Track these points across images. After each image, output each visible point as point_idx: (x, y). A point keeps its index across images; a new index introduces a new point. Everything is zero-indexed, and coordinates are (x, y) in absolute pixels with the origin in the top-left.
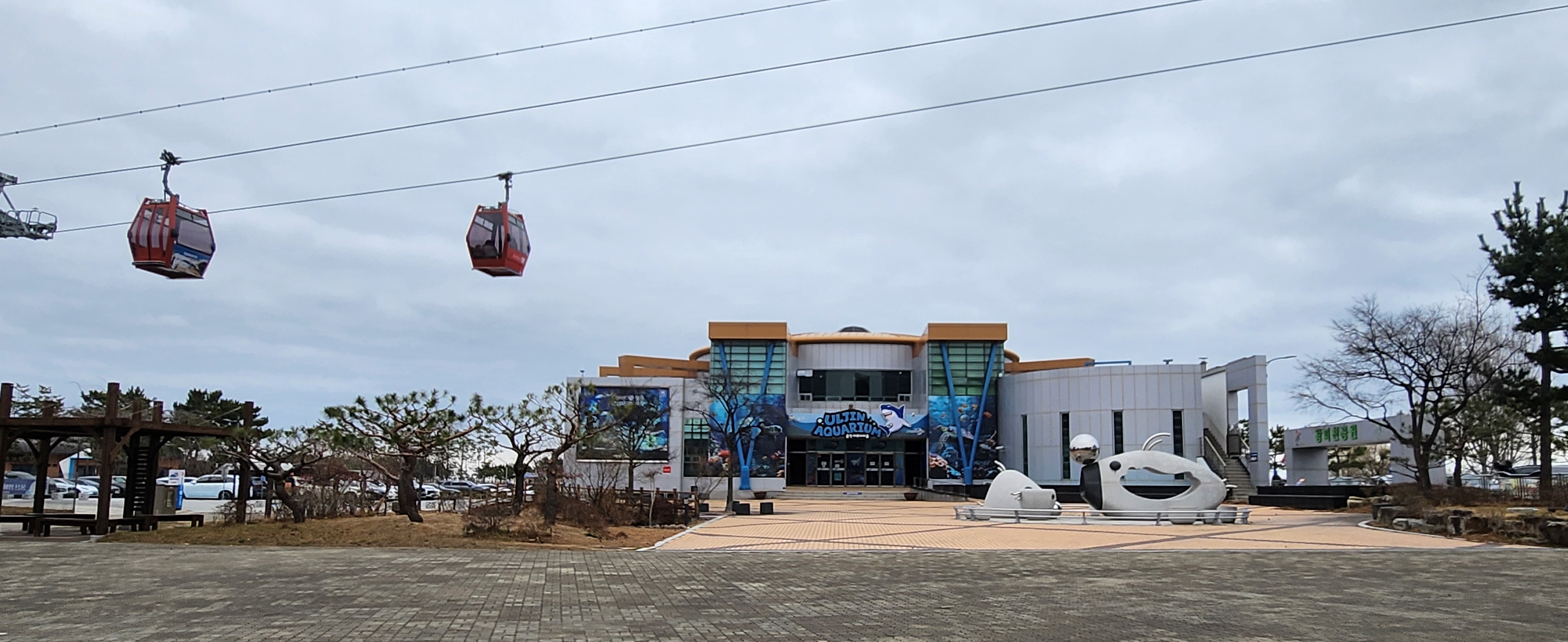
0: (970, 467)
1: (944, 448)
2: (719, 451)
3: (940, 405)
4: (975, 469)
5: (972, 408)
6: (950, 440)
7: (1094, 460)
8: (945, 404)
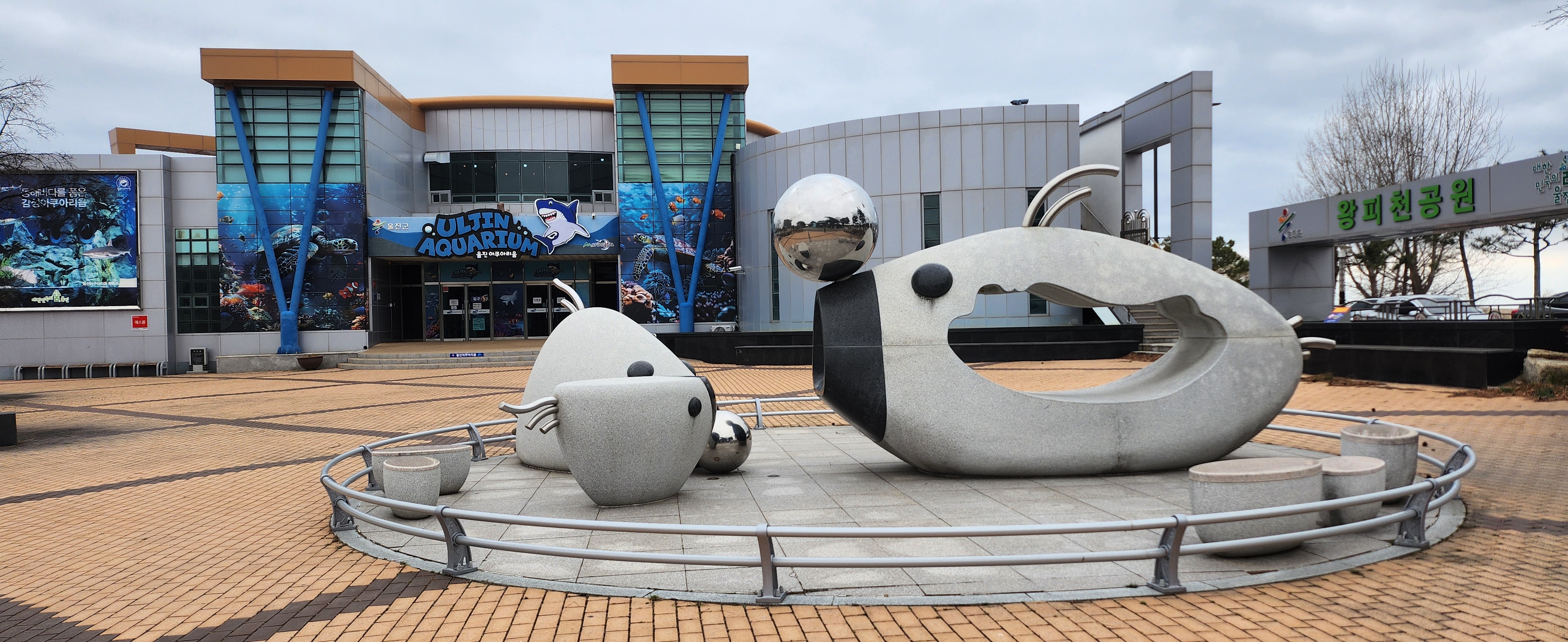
0: (690, 303)
1: (646, 271)
2: (240, 285)
3: (637, 198)
4: (699, 304)
5: (692, 203)
6: (657, 258)
7: (860, 264)
8: (646, 196)
